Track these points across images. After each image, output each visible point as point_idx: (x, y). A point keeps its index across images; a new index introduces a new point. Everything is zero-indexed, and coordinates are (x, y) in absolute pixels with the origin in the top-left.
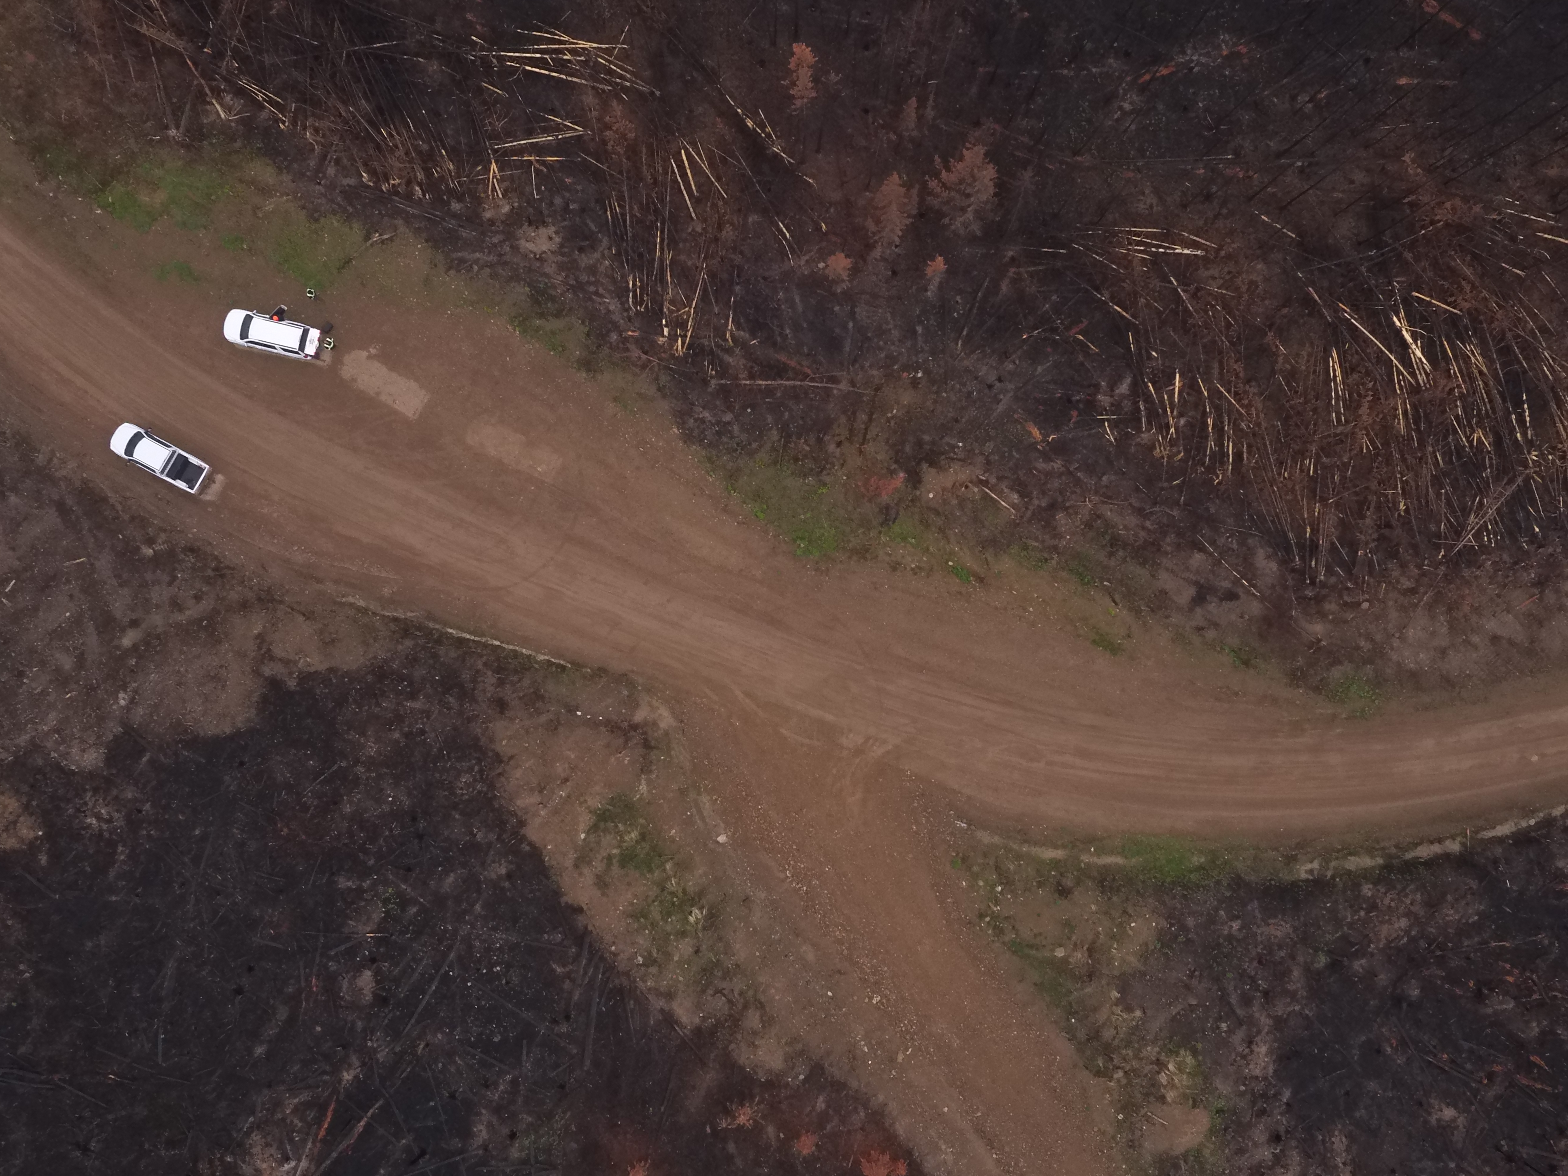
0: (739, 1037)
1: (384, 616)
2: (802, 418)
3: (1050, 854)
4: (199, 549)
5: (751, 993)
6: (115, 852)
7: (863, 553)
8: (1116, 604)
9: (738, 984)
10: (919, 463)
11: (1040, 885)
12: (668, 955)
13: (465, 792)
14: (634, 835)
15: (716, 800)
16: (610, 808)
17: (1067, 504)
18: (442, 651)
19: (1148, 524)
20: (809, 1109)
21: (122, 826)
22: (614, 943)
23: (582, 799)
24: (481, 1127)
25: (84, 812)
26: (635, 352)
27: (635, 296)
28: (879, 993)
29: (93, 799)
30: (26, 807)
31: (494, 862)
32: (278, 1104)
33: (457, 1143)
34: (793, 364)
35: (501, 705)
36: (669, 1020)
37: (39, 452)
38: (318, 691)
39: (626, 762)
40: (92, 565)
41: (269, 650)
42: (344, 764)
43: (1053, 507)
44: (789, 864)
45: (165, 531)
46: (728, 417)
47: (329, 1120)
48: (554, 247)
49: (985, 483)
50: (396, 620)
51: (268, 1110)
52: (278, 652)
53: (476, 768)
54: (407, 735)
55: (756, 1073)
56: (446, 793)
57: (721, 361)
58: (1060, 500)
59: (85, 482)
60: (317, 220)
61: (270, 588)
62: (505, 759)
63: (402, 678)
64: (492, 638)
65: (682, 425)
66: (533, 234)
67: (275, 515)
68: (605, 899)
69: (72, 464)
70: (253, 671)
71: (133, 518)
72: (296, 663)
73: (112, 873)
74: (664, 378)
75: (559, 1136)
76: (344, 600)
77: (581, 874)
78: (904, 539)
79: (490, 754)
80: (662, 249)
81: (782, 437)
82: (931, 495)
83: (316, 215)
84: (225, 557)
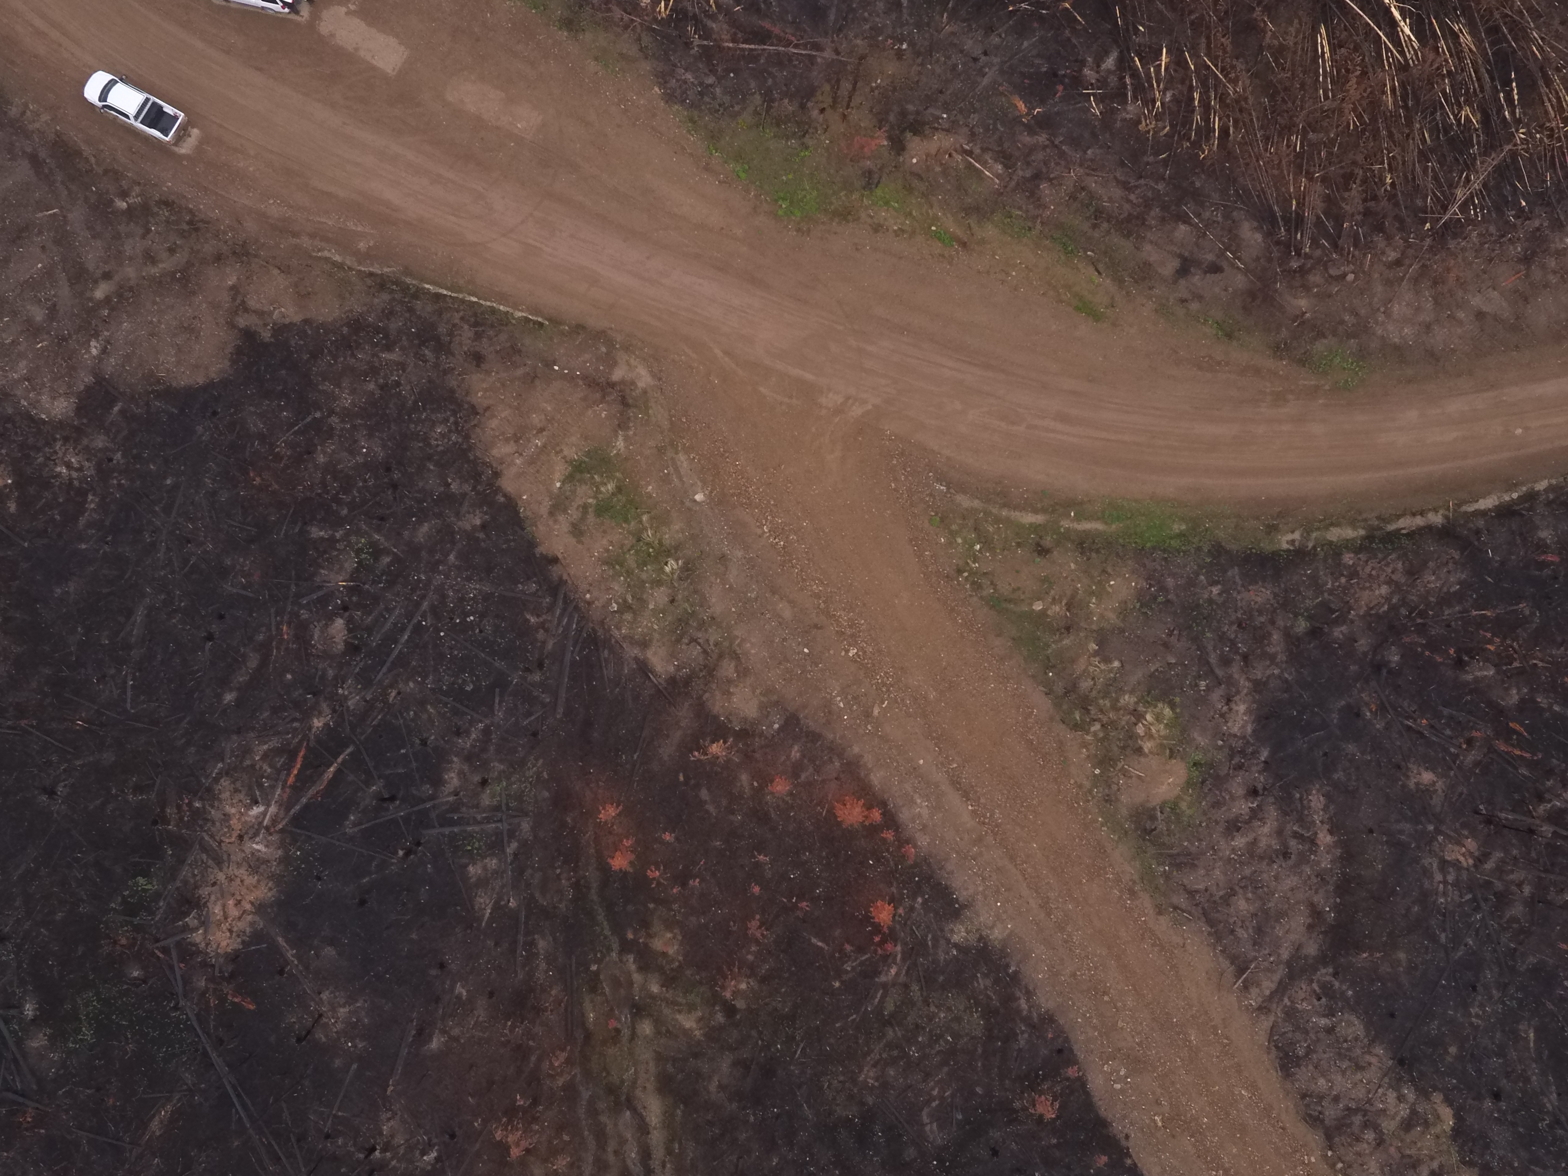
0: (714, 686)
1: (360, 271)
2: (786, 85)
3: (1029, 518)
4: (173, 202)
5: (726, 644)
6: (85, 501)
7: (845, 215)
8: (1099, 273)
9: (714, 635)
10: (903, 131)
11: (1019, 545)
12: (643, 602)
13: (440, 443)
14: (611, 487)
15: (694, 458)
16: (587, 460)
17: (1052, 176)
18: (418, 305)
19: (1132, 197)
20: (783, 758)
21: (91, 476)
22: (589, 591)
23: (558, 449)
24: (453, 775)
25: (54, 460)
26: (618, 13)
28: (856, 644)
29: (63, 448)
31: (469, 513)
32: (247, 751)
33: (427, 789)
34: (776, 30)
35: (478, 359)
36: (644, 668)
37: (12, 104)
38: (293, 343)
39: (603, 415)
40: (65, 217)
41: (243, 302)
42: (318, 415)
43: (1037, 177)
44: (766, 520)
45: (139, 184)
46: (710, 80)
47: (298, 766)
49: (970, 153)
50: (371, 274)
51: (237, 756)
52: (252, 303)
53: (452, 419)
54: (382, 388)
55: (730, 722)
56: (421, 445)
57: (705, 26)
58: (1044, 170)
59: (58, 134)
61: (245, 242)
62: (481, 411)
63: (378, 330)
64: (469, 294)
65: (663, 84)
67: (251, 169)
68: (580, 546)
69: (45, 117)
70: (227, 323)
71: (106, 172)
72: (271, 313)
73: (82, 521)
74: (646, 39)
75: (531, 783)
76: (319, 254)
77: (556, 521)
78: (887, 203)
79: (466, 406)
81: (764, 101)
82: (915, 161)
84: (200, 210)
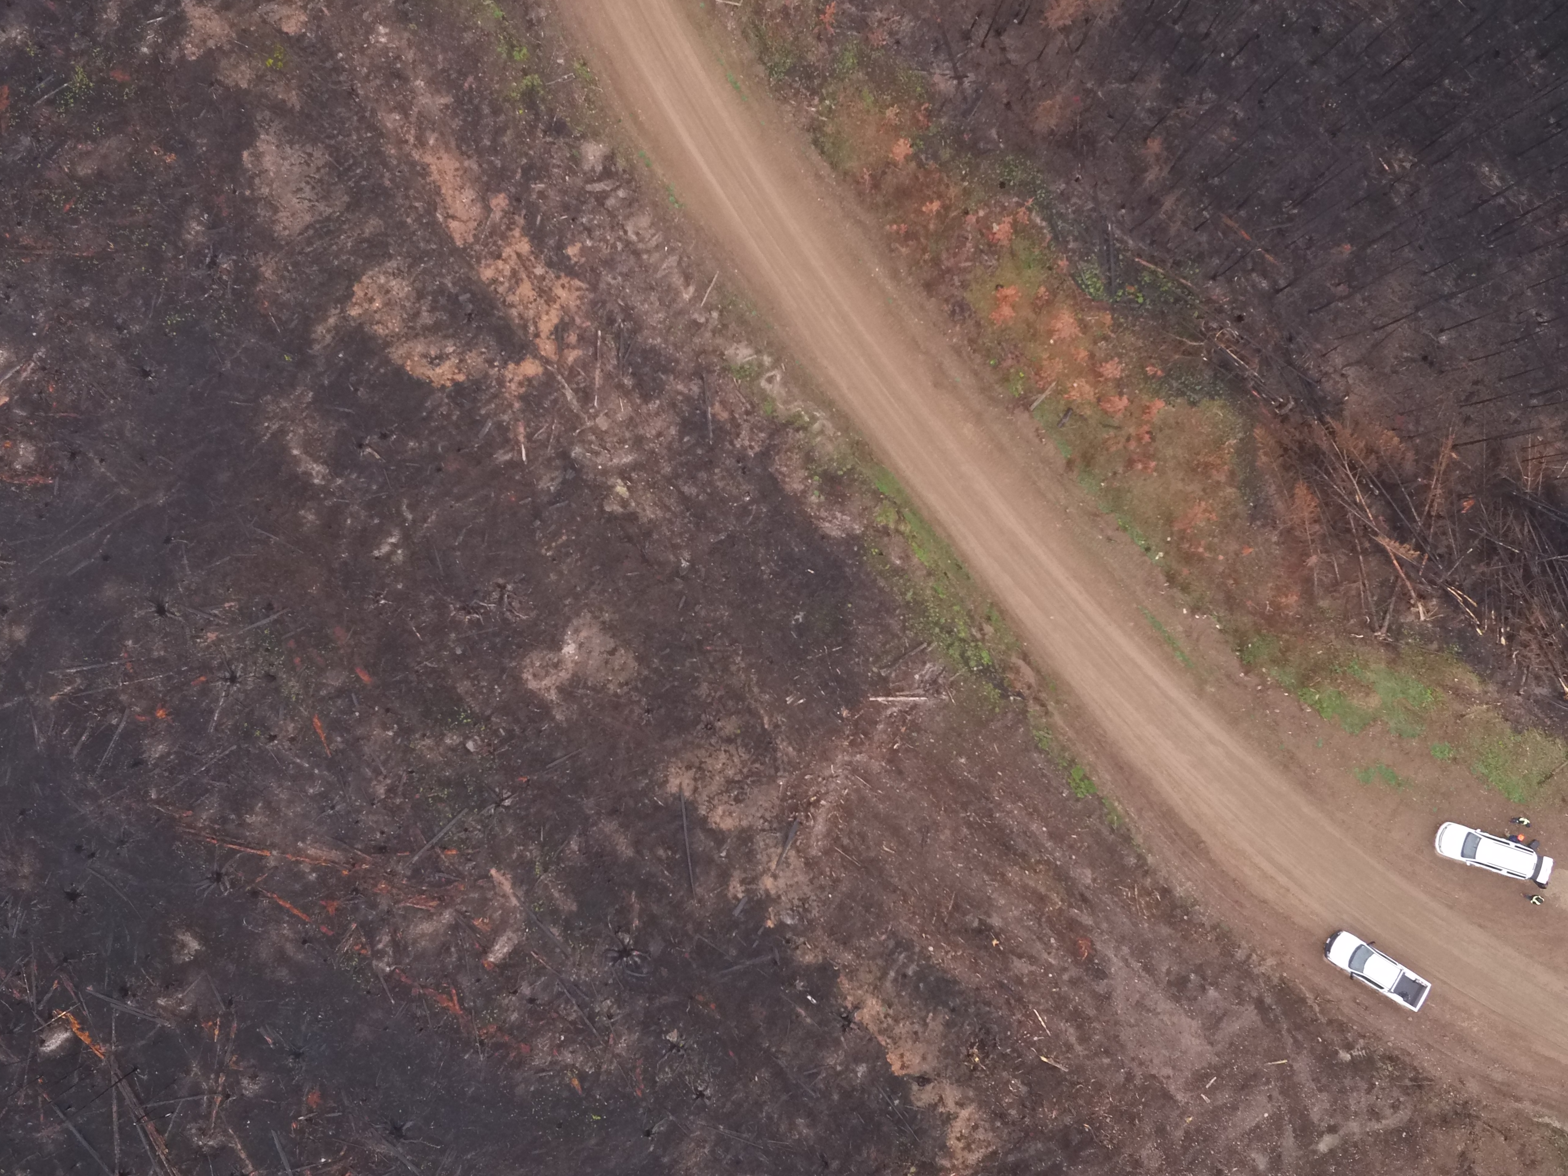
4: (1397, 1057)
37: (1239, 947)
40: (1291, 1066)
41: (1470, 1168)
45: (1364, 1037)
59: (1283, 980)
60: (1520, 733)
61: (1467, 1102)
67: (1475, 1029)
69: (1271, 961)
71: (1330, 1022)
76: (1541, 1120)
83: (1519, 726)
84: (1423, 1068)
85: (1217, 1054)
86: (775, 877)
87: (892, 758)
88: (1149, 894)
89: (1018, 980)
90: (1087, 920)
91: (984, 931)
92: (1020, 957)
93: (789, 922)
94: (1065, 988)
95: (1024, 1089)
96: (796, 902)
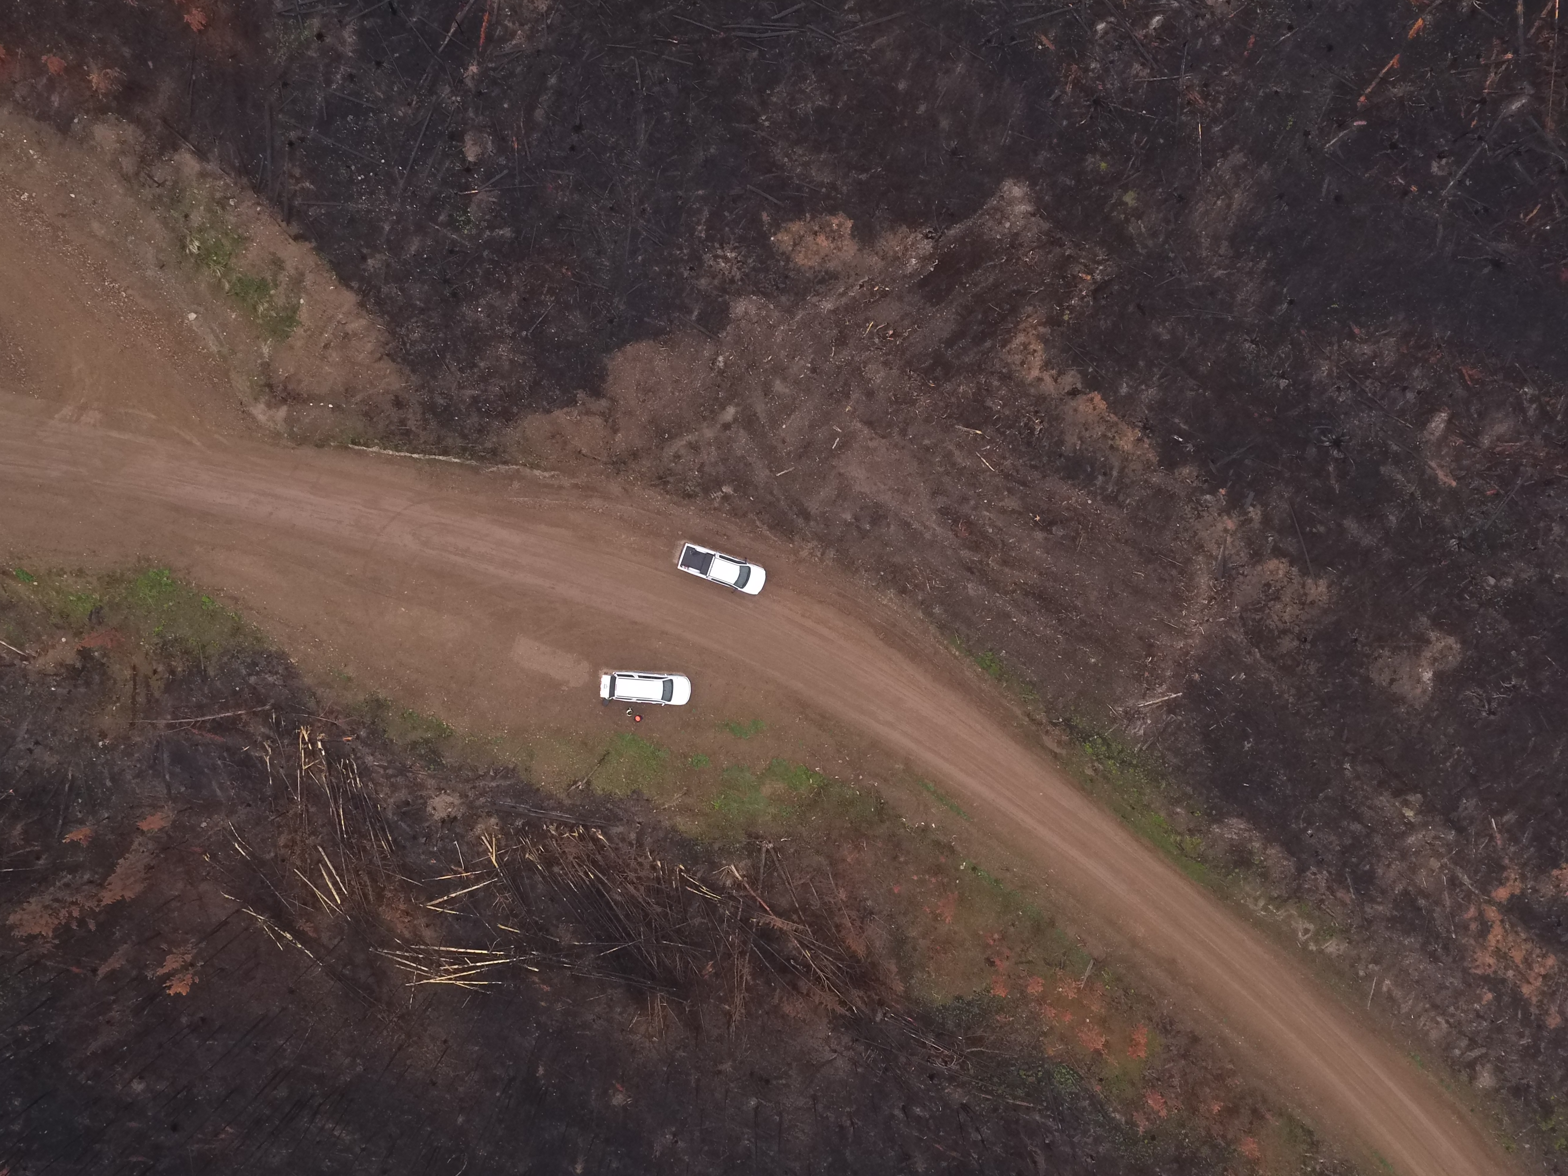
0: (138, 148)
1: (516, 465)
2: (192, 690)
4: (684, 498)
5: (136, 187)
6: (707, 231)
7: (111, 580)
9: (147, 193)
10: (84, 667)
12: (209, 210)
13: (415, 325)
14: (261, 309)
15: (203, 349)
16: (286, 329)
18: (459, 442)
20: (65, 94)
21: (706, 254)
22: (259, 214)
23: (309, 333)
24: (350, 40)
25: (738, 262)
26: (341, 722)
27: (353, 772)
28: (23, 203)
29: (733, 273)
30: (788, 259)
31: (380, 269)
32: (530, 38)
33: (368, 24)
34: (209, 736)
35: (398, 403)
36: (201, 154)
37: (834, 559)
38: (558, 392)
39: (282, 370)
40: (771, 471)
41: (606, 421)
42: (524, 333)
44: (124, 302)
45: (715, 509)
46: (253, 680)
47: (483, 30)
48: (430, 802)
49: (24, 658)
50: (505, 463)
51: (538, 31)
52: (598, 421)
53: (408, 346)
54: (475, 365)
55: (117, 119)
56: (430, 321)
57: (270, 728)
59: (792, 541)
60: (634, 792)
61: (617, 474)
62: (385, 357)
63: (488, 414)
64: (420, 459)
65: (288, 668)
66: (450, 810)
67: (623, 536)
68: (272, 250)
69: (804, 553)
70: (617, 402)
71: (745, 515)
72: (580, 413)
73: (706, 214)
74: (312, 704)
75: (280, 42)
76: (552, 473)
77: (297, 269)
79: (399, 360)
80: (339, 815)
81: (205, 671)
82: (64, 640)
83: (635, 796)
84: (661, 494)
85: (834, 467)
86: (1226, 530)
87: (1150, 649)
88: (916, 586)
89: (1010, 491)
90: (964, 553)
91: (1047, 525)
92: (1013, 510)
93: (1208, 497)
94: (971, 493)
95: (989, 403)
96: (1205, 514)
